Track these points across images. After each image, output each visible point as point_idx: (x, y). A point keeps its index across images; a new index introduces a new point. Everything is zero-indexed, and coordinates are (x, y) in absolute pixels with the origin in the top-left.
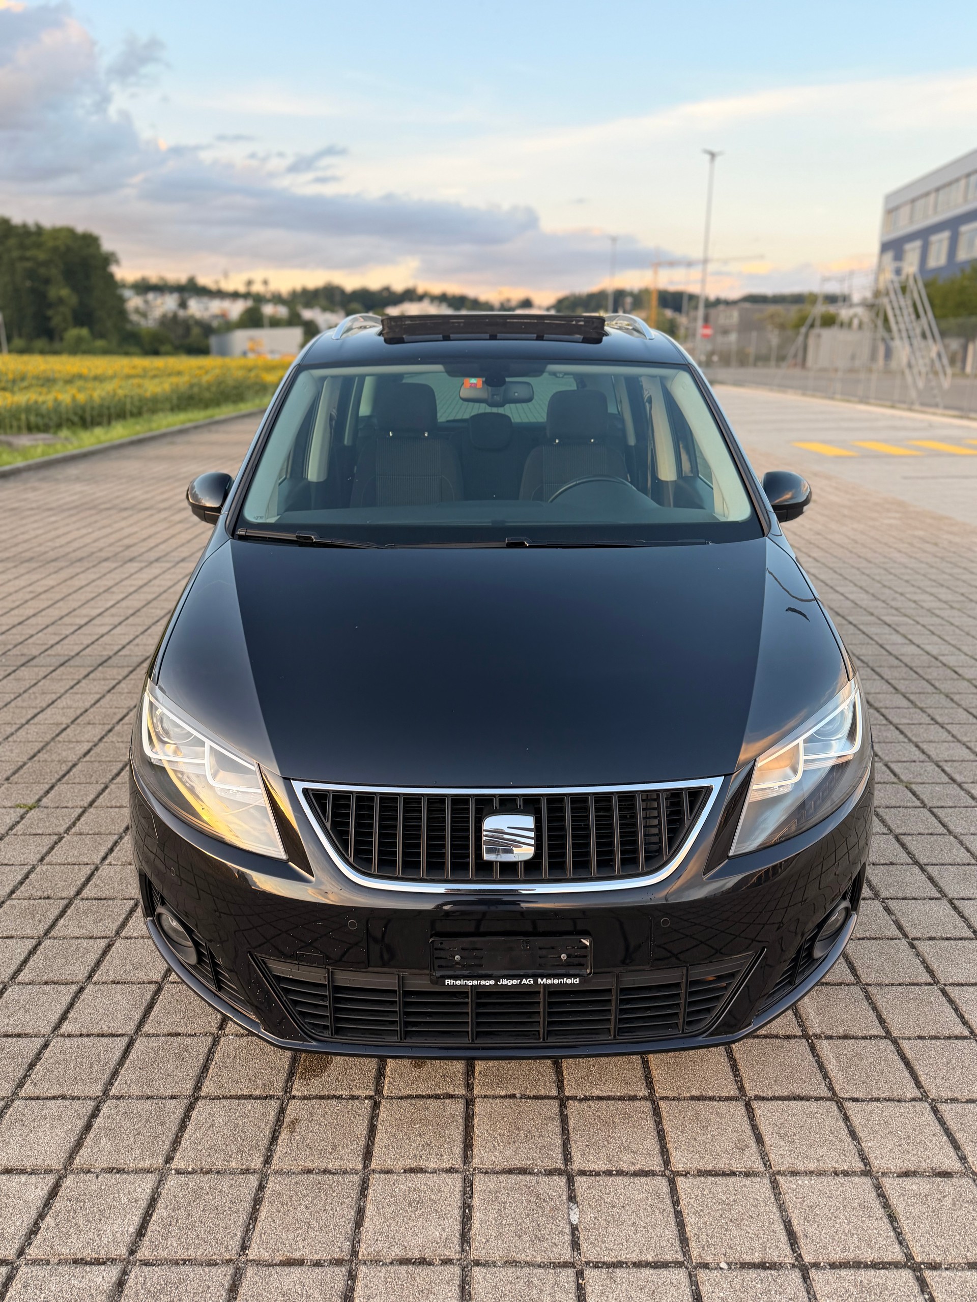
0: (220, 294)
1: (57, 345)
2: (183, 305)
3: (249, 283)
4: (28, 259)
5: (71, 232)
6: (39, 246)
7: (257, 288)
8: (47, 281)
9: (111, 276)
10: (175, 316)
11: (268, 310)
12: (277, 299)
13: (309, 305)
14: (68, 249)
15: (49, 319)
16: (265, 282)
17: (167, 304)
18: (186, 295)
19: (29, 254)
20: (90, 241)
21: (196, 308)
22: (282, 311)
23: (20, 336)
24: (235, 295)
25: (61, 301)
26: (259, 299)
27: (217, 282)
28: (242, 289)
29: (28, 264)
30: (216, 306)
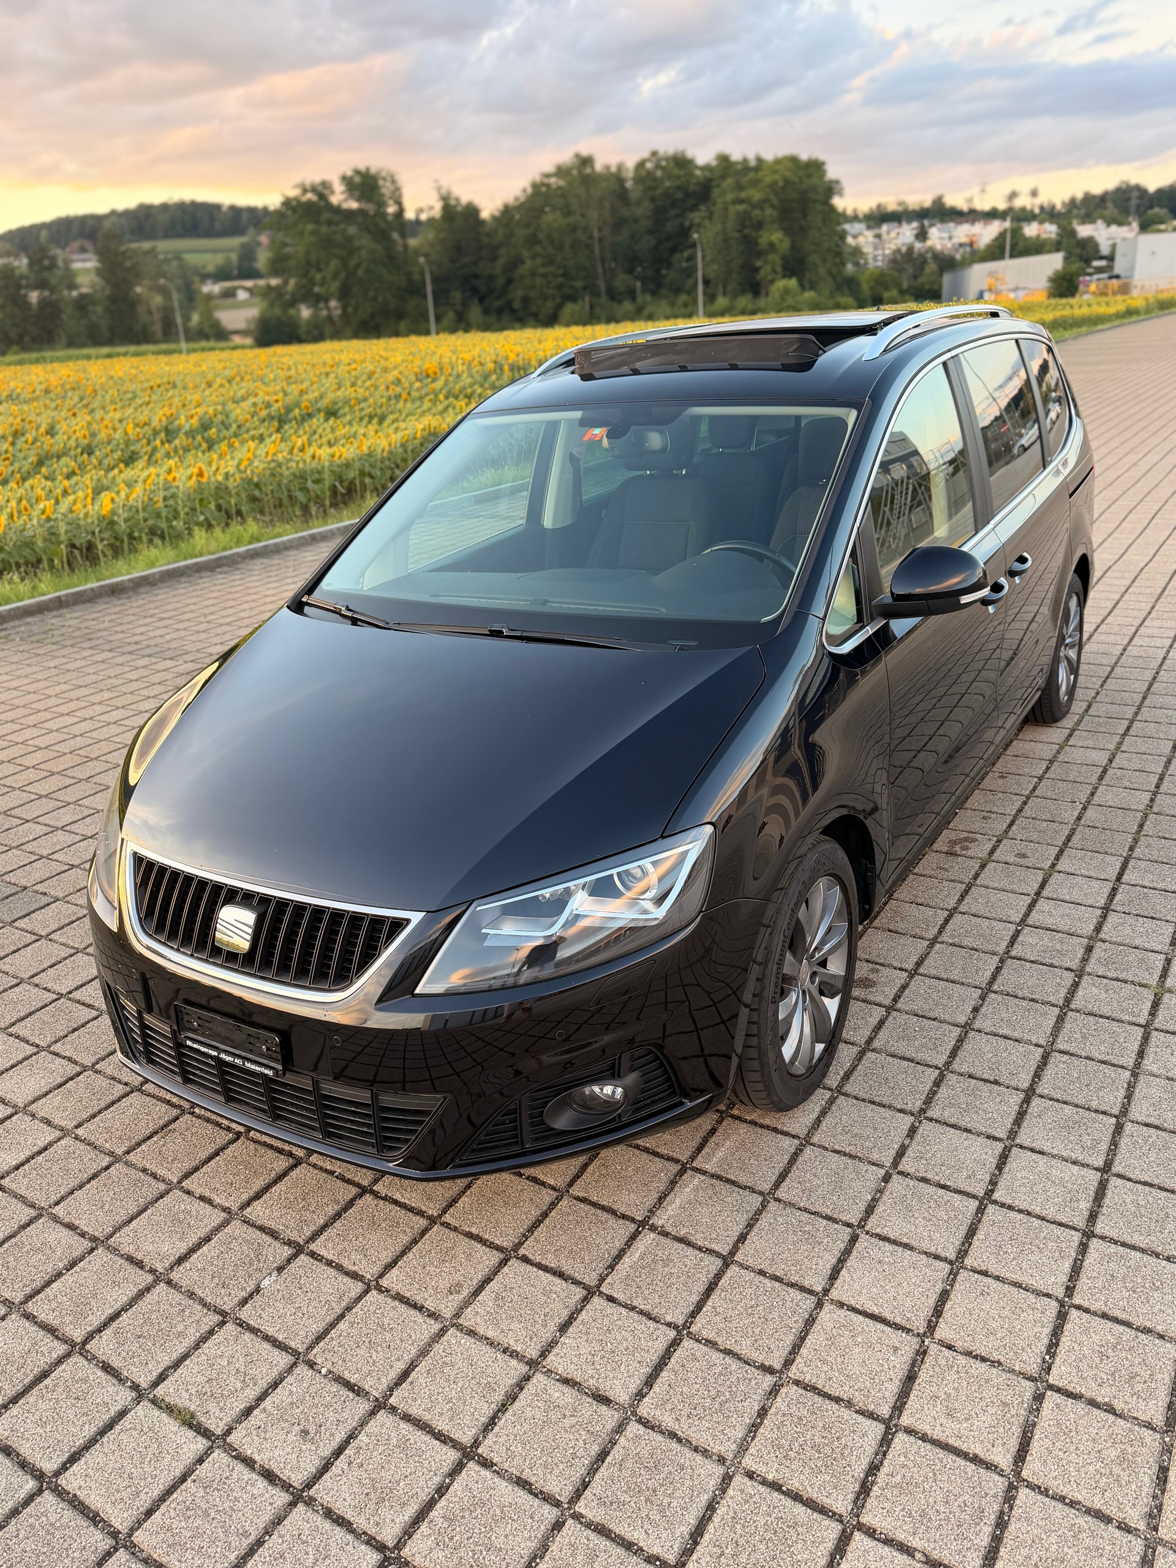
0: (972, 216)
1: (762, 302)
2: (922, 235)
3: (1013, 195)
4: (741, 201)
5: (794, 160)
6: (755, 183)
7: (1023, 201)
8: (759, 225)
9: (832, 209)
10: (910, 249)
11: (1031, 230)
12: (1049, 214)
13: (1088, 218)
14: (787, 182)
15: (757, 270)
16: (1034, 193)
17: (904, 235)
18: (926, 223)
19: (743, 195)
20: (816, 167)
21: (939, 238)
22: (1050, 230)
23: (724, 294)
24: (992, 215)
25: (772, 245)
26: (1024, 216)
27: (970, 200)
28: (1002, 206)
29: (741, 208)
30: (962, 232)
